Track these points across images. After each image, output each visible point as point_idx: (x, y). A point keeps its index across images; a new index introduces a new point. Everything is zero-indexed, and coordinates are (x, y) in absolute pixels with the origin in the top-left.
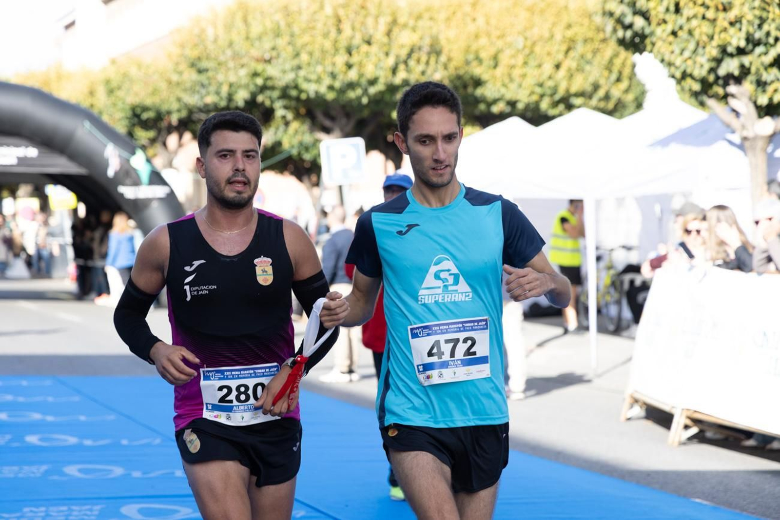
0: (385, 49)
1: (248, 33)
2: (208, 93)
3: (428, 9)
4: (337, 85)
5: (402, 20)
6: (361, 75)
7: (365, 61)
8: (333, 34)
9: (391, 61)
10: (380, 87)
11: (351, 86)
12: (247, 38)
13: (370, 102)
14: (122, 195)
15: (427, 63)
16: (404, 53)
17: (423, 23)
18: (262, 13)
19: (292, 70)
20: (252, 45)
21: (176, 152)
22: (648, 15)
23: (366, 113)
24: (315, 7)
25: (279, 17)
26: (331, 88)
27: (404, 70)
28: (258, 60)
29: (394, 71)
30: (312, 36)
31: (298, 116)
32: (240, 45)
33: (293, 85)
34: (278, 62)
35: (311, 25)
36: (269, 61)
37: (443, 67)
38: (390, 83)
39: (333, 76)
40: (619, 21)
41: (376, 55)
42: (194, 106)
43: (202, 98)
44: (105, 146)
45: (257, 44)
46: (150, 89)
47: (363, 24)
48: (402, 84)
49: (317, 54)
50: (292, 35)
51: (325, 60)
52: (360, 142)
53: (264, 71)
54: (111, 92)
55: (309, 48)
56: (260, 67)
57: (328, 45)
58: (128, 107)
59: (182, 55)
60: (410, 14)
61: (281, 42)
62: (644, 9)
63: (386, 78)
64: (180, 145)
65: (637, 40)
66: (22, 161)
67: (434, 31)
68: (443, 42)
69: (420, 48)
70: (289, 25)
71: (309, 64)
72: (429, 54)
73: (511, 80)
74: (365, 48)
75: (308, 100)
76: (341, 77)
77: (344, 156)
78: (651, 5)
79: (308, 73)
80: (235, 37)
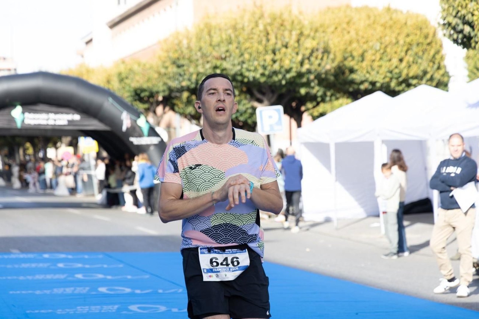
0: (296, 50)
1: (211, 41)
2: (184, 80)
3: (322, 26)
4: (267, 73)
5: (306, 32)
6: (281, 67)
7: (283, 58)
8: (264, 42)
9: (300, 58)
10: (293, 74)
11: (275, 73)
12: (211, 45)
13: (287, 83)
14: (132, 143)
15: (322, 59)
16: (308, 53)
17: (319, 35)
18: (220, 30)
19: (239, 64)
20: (214, 49)
21: (162, 116)
22: (472, 24)
23: (284, 90)
24: (253, 25)
25: (230, 31)
26: (263, 75)
27: (308, 63)
28: (217, 59)
29: (302, 63)
30: (251, 43)
31: (241, 92)
32: (207, 49)
33: (239, 73)
34: (230, 60)
35: (251, 37)
36: (224, 59)
37: (331, 62)
38: (299, 71)
39: (265, 68)
40: (454, 28)
41: (290, 54)
42: (175, 88)
43: (180, 82)
44: (122, 113)
45: (217, 48)
46: (146, 78)
47: (283, 35)
48: (306, 72)
49: (254, 54)
50: (239, 43)
51: (259, 58)
52: (280, 108)
53: (221, 65)
54: (121, 80)
55: (249, 51)
56: (218, 63)
57: (261, 48)
58: (132, 89)
59: (168, 57)
60: (311, 29)
61: (232, 47)
62: (470, 21)
63: (297, 68)
64: (164, 113)
65: (465, 40)
66: (70, 122)
67: (326, 39)
68: (331, 45)
69: (317, 50)
70: (237, 37)
71: (249, 61)
72: (323, 53)
73: (373, 69)
74: (284, 50)
75: (249, 82)
76: (269, 68)
77: (270, 117)
78: (475, 18)
79: (249, 66)
80: (202, 44)
